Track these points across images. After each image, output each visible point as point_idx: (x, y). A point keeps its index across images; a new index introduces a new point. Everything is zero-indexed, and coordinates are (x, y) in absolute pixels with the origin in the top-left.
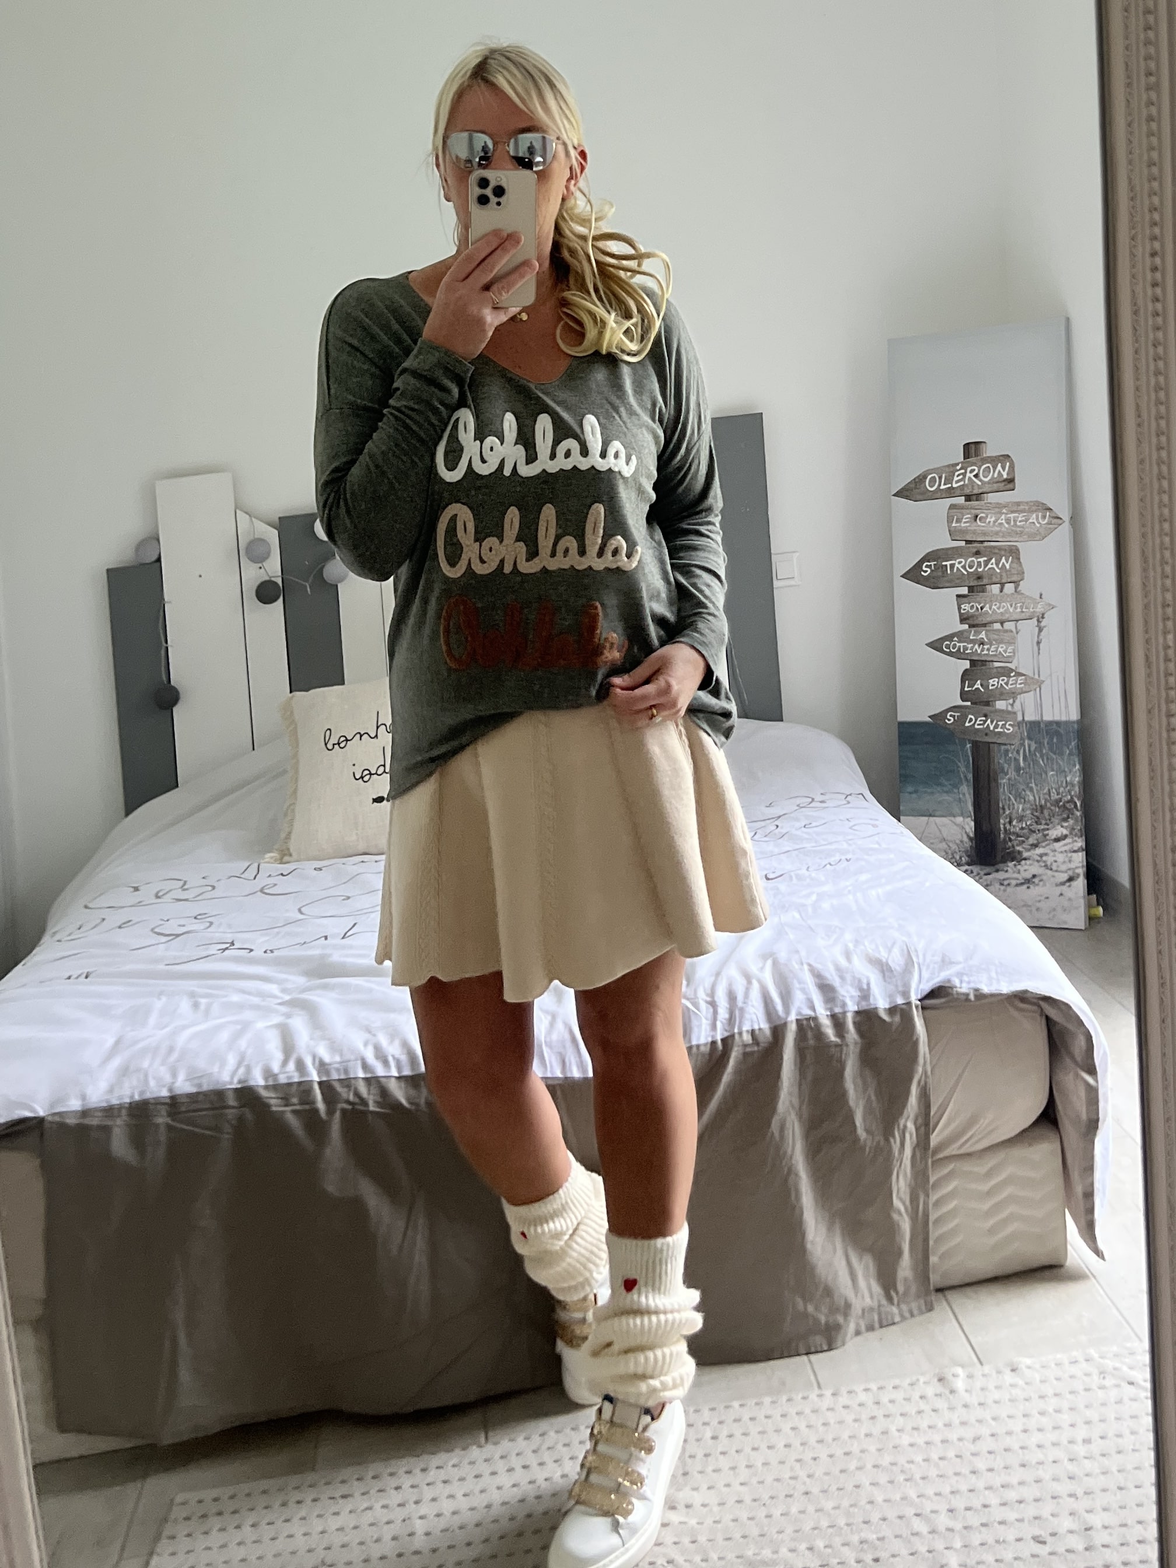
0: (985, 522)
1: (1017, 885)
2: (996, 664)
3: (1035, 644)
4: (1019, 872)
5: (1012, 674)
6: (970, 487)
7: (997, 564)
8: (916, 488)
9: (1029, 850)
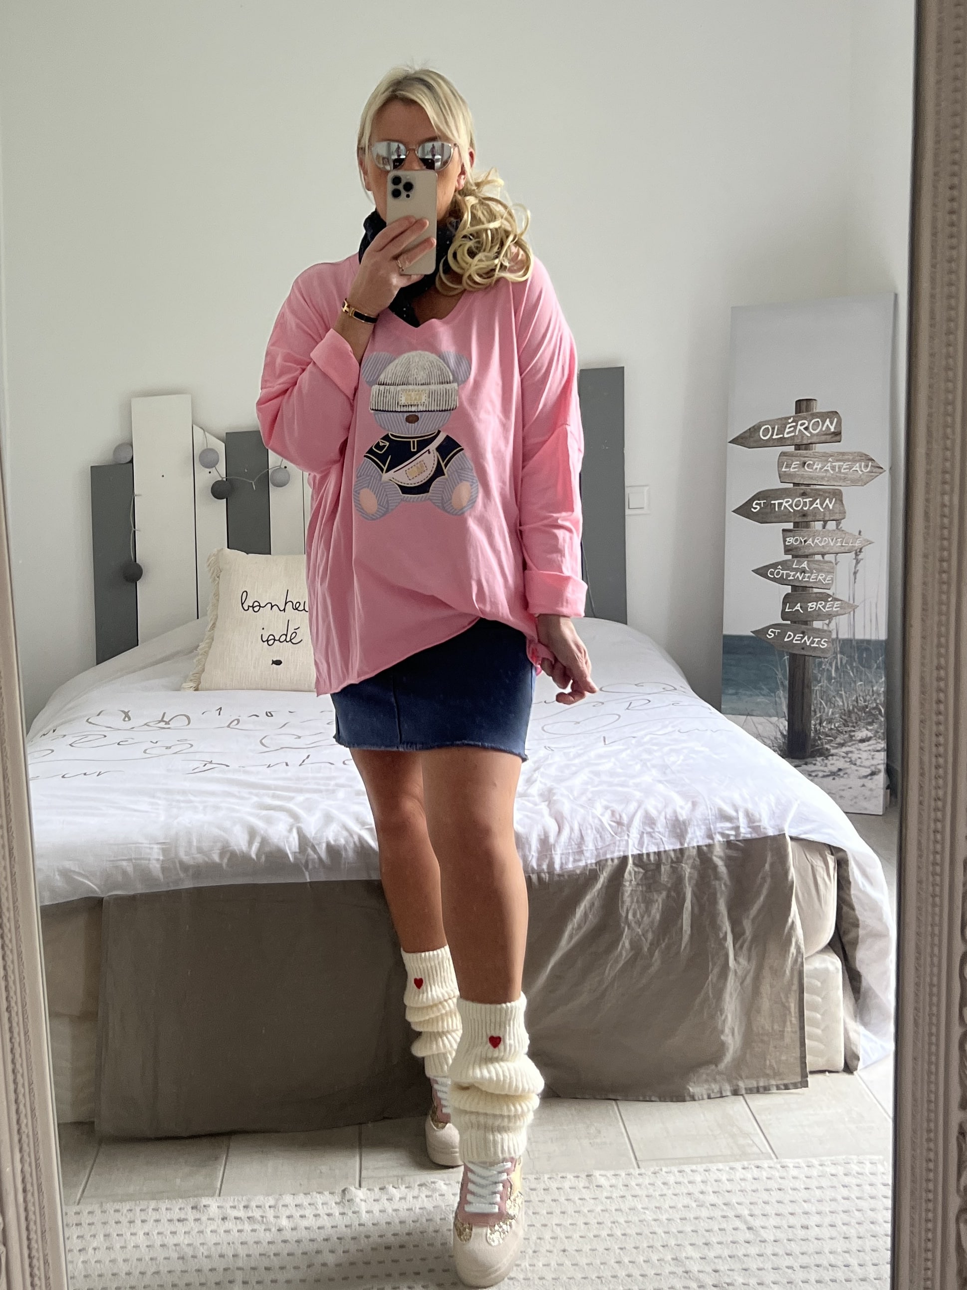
0: (812, 468)
1: (824, 776)
2: (815, 590)
3: (852, 574)
4: (826, 766)
5: (829, 599)
6: (800, 437)
7: (822, 505)
8: (750, 437)
9: (837, 748)
